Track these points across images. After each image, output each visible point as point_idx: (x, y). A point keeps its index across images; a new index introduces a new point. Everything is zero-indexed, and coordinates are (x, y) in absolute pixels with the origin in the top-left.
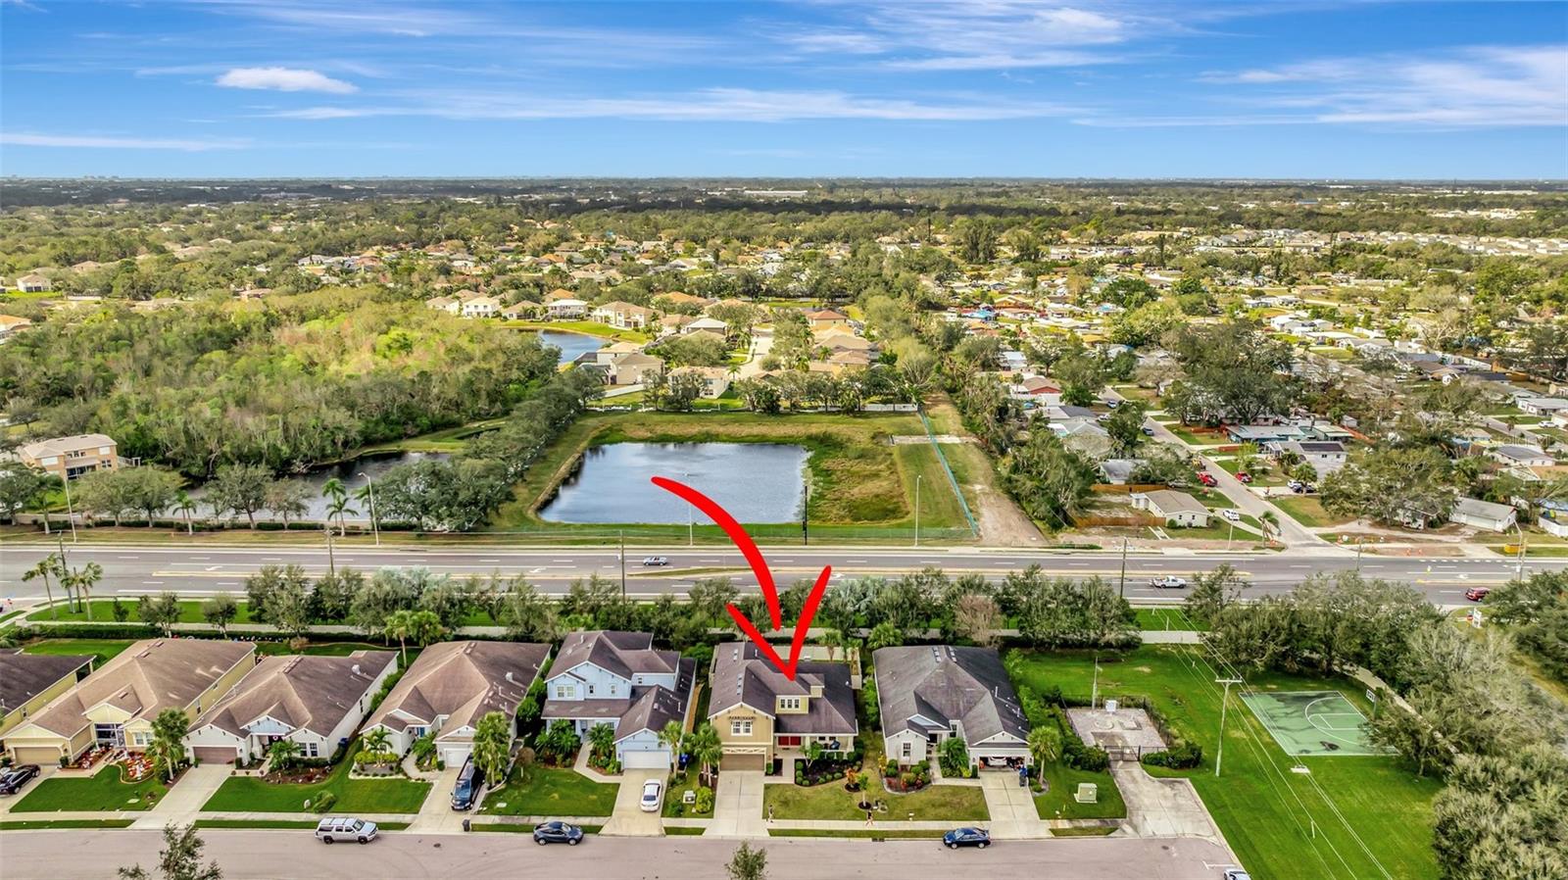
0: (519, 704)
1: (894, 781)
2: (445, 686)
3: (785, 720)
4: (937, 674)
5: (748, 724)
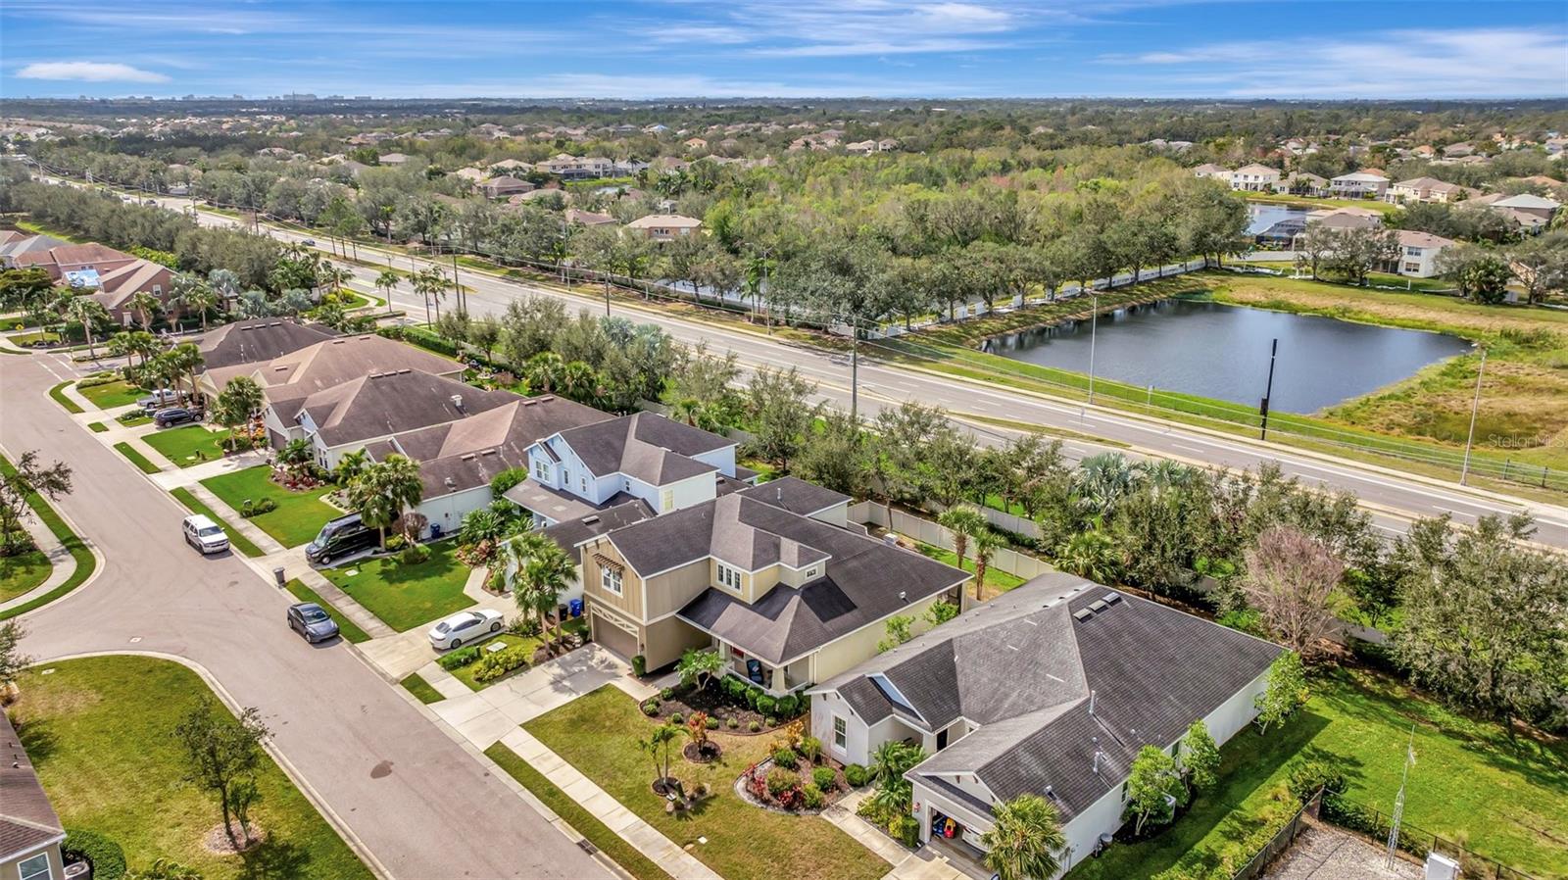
3: (712, 599)
5: (618, 577)
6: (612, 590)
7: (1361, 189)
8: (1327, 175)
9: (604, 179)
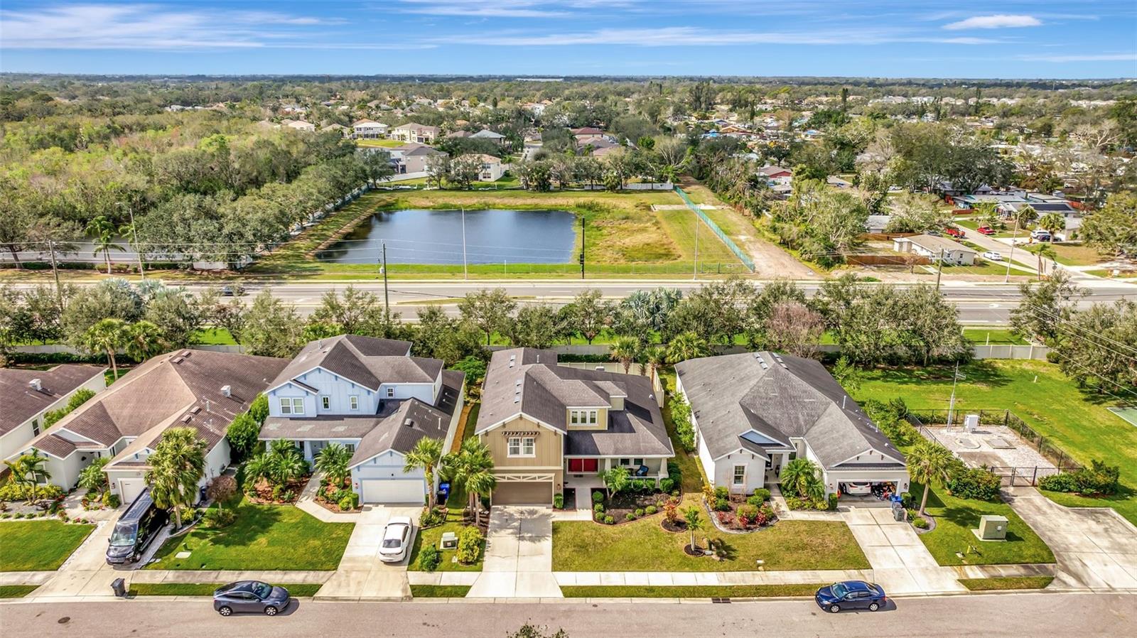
0: (232, 423)
1: (728, 516)
2: (138, 401)
3: (577, 438)
4: (766, 383)
5: (529, 442)
6: (521, 455)
7: (371, 132)
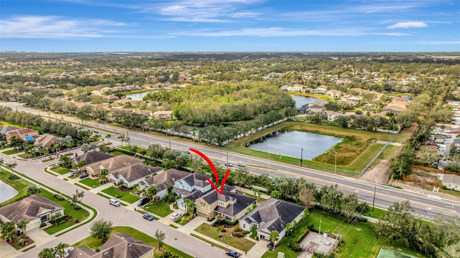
3: (219, 208)
5: (204, 205)
6: (203, 207)
7: (321, 92)
8: (313, 88)
9: (133, 91)
